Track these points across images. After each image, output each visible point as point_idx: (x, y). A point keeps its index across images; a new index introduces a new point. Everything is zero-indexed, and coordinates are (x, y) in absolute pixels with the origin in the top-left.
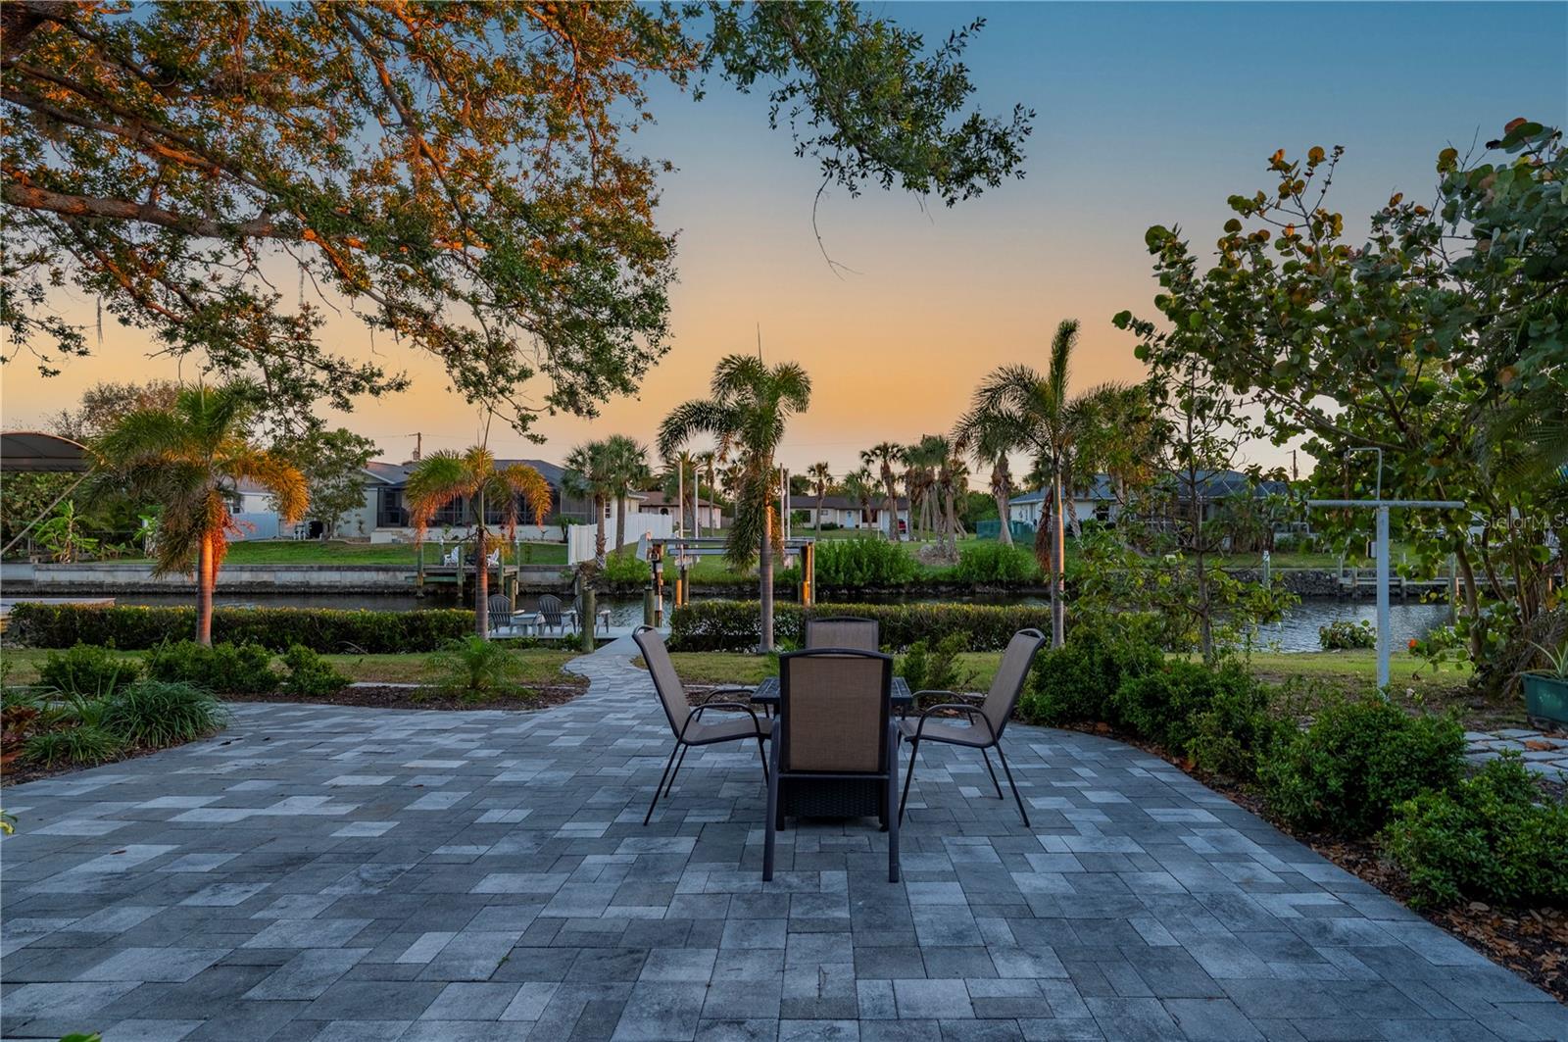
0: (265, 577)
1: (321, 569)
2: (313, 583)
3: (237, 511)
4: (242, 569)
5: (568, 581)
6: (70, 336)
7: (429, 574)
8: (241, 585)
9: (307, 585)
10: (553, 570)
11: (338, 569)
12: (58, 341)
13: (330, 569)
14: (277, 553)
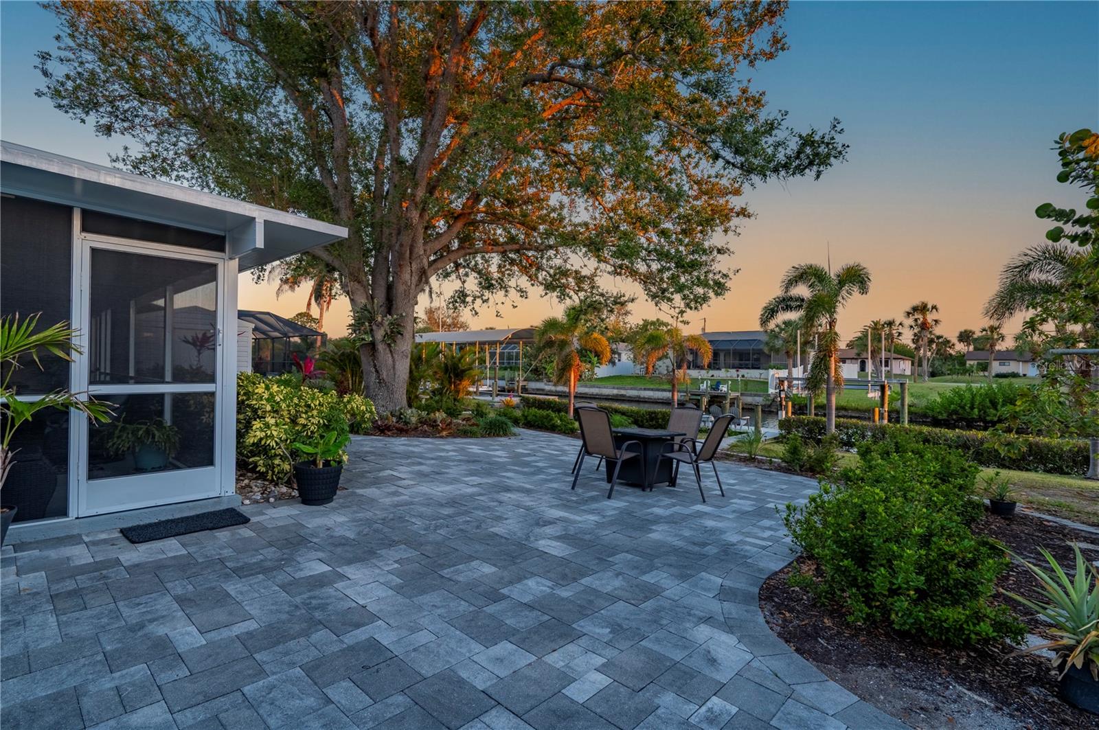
0: (623, 392)
1: (645, 389)
2: (642, 396)
3: (619, 360)
4: (614, 388)
5: (769, 403)
6: (522, 292)
7: (692, 395)
8: (613, 395)
9: (639, 397)
10: (759, 396)
11: (652, 390)
12: (519, 294)
13: (649, 389)
14: (629, 380)
